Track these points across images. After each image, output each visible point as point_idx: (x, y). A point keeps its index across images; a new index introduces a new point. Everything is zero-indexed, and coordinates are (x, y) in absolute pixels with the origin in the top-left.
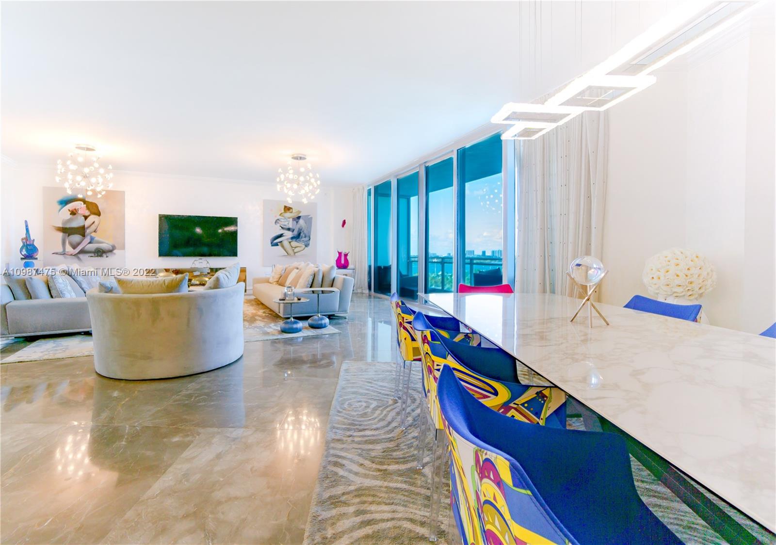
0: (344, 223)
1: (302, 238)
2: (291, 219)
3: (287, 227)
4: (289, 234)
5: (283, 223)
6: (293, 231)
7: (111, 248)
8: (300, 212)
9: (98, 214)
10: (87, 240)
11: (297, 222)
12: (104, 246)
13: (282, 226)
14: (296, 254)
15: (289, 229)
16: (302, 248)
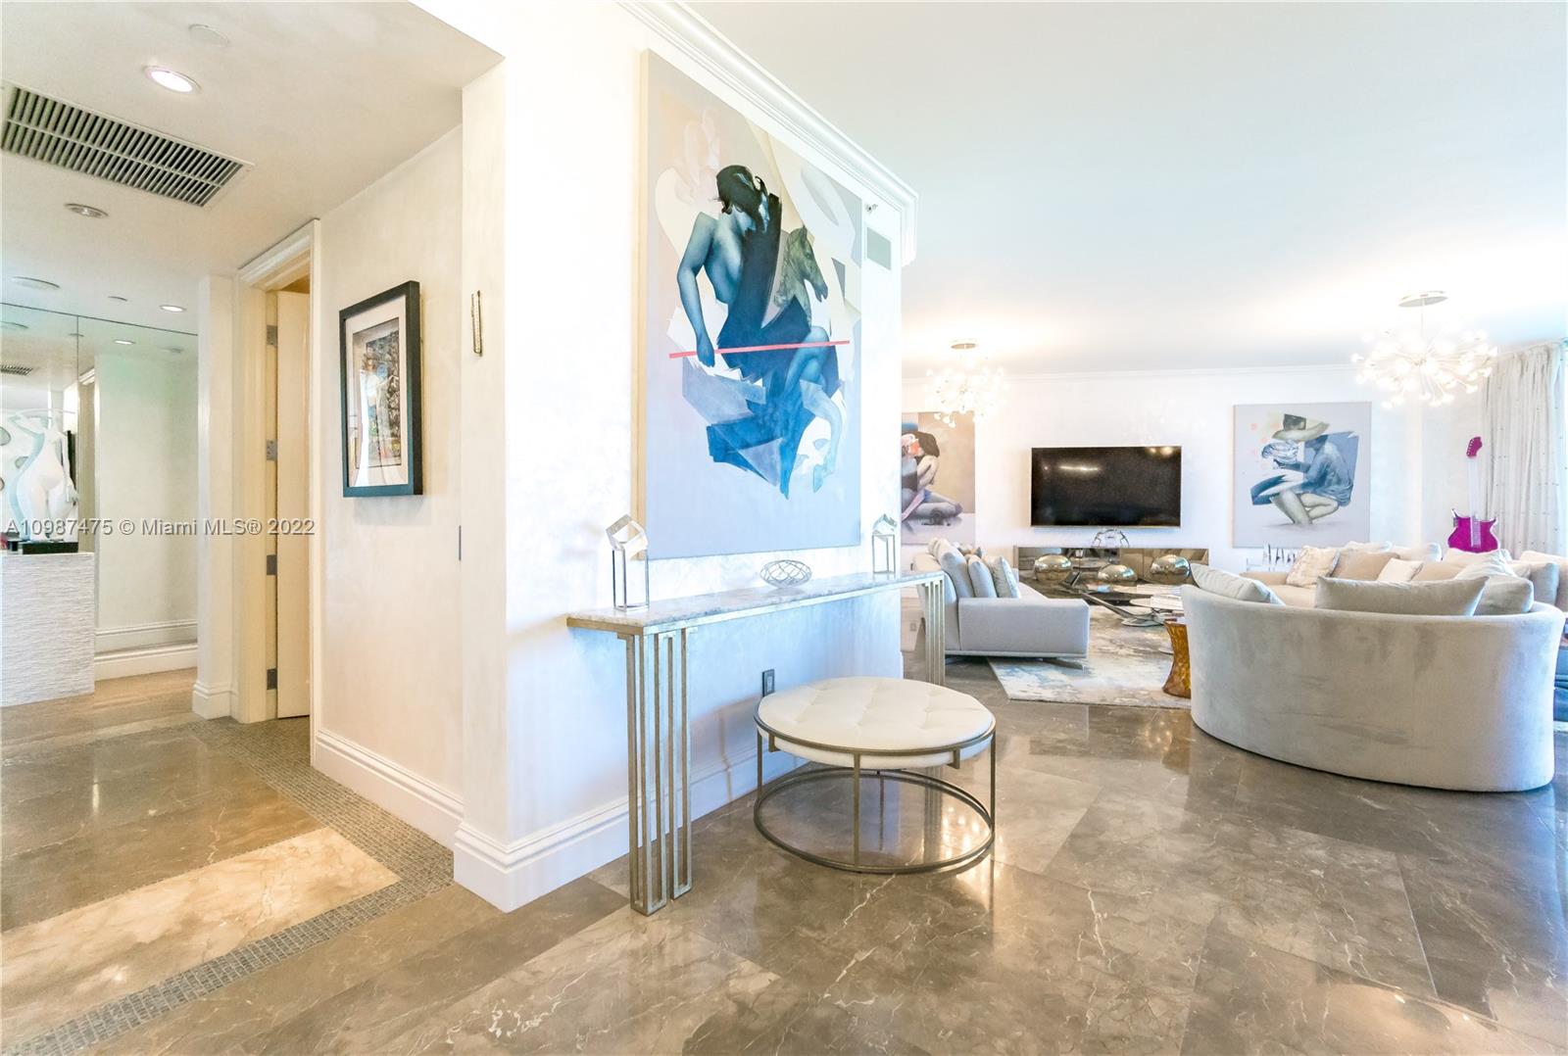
1: (1329, 485)
2: (1301, 445)
3: (1292, 461)
4: (1296, 478)
5: (1282, 454)
6: (1306, 469)
7: (954, 509)
8: (1325, 426)
9: (935, 452)
10: (920, 497)
11: (1317, 450)
12: (943, 506)
13: (1278, 460)
14: (1313, 521)
15: (1296, 467)
16: (1329, 509)
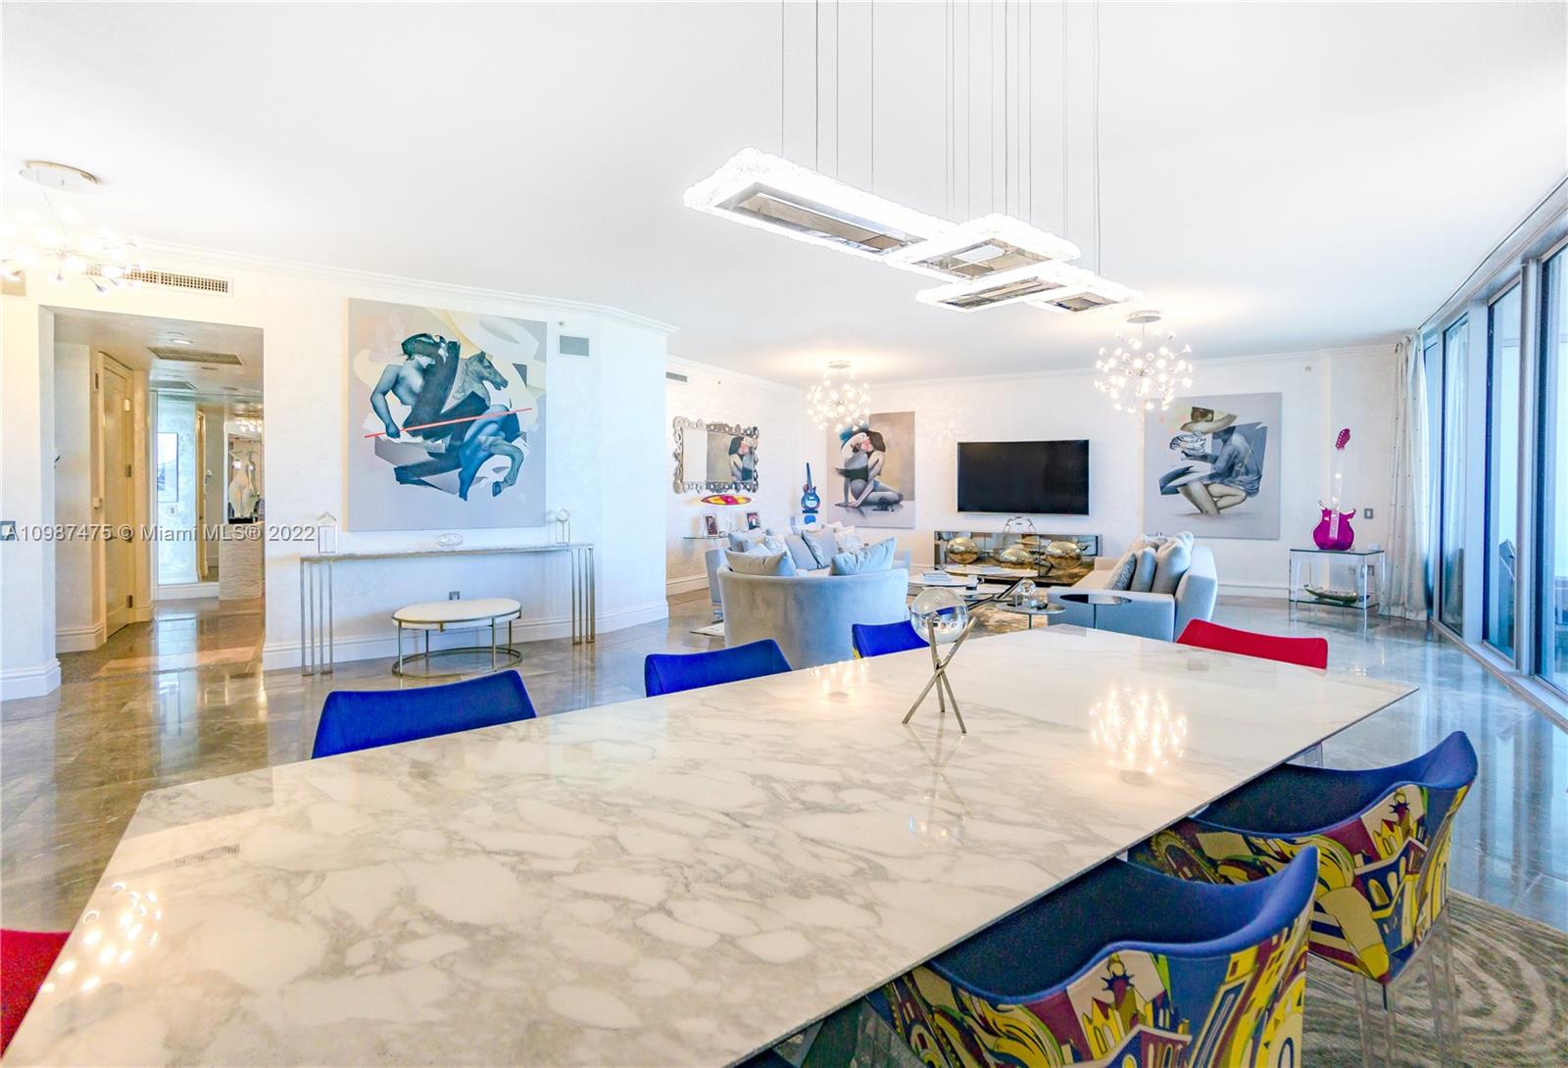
0: (1345, 436)
1: (1237, 475)
2: (1210, 436)
3: (1200, 453)
4: (1205, 469)
5: (1190, 445)
6: (1214, 460)
7: (897, 498)
8: (1232, 418)
9: (882, 448)
10: (870, 486)
11: (1225, 442)
12: (889, 495)
13: (1186, 451)
14: (1221, 511)
15: (1204, 458)
16: (1238, 499)
